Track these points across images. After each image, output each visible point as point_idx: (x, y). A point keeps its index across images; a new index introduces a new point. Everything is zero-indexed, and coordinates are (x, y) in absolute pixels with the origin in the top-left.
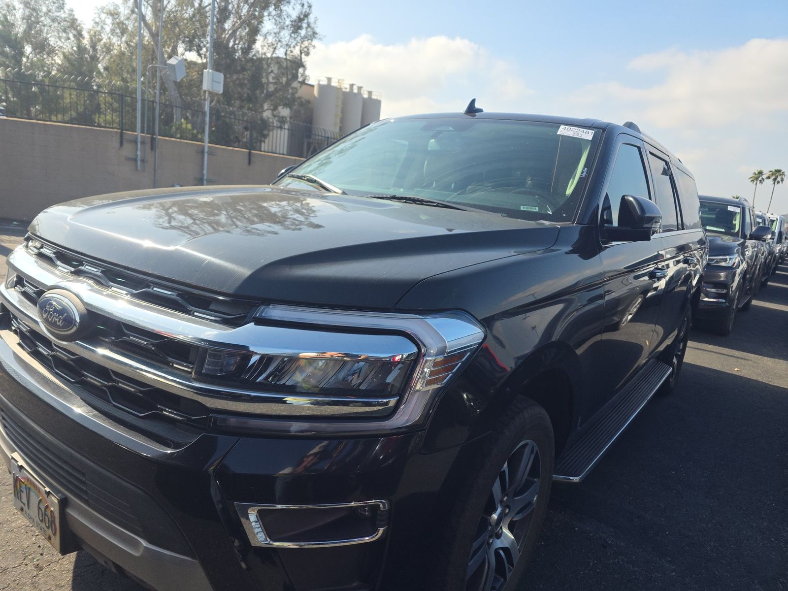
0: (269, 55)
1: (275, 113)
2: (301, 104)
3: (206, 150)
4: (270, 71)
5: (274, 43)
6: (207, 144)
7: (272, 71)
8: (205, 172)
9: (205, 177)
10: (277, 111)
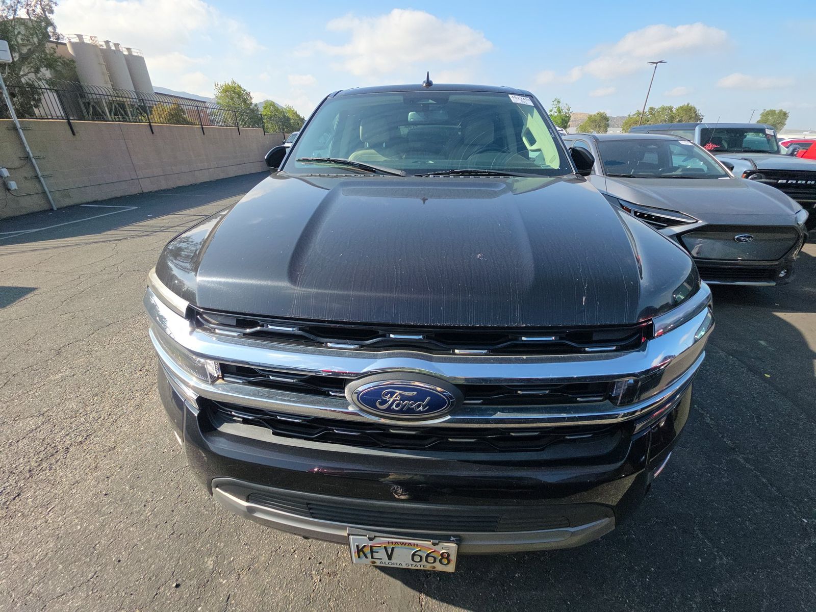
0: (11, 17)
1: (39, 75)
2: (65, 64)
3: (18, 126)
4: (16, 33)
5: (13, 5)
6: (17, 121)
7: (19, 33)
8: (28, 149)
9: (31, 155)
10: (41, 74)
